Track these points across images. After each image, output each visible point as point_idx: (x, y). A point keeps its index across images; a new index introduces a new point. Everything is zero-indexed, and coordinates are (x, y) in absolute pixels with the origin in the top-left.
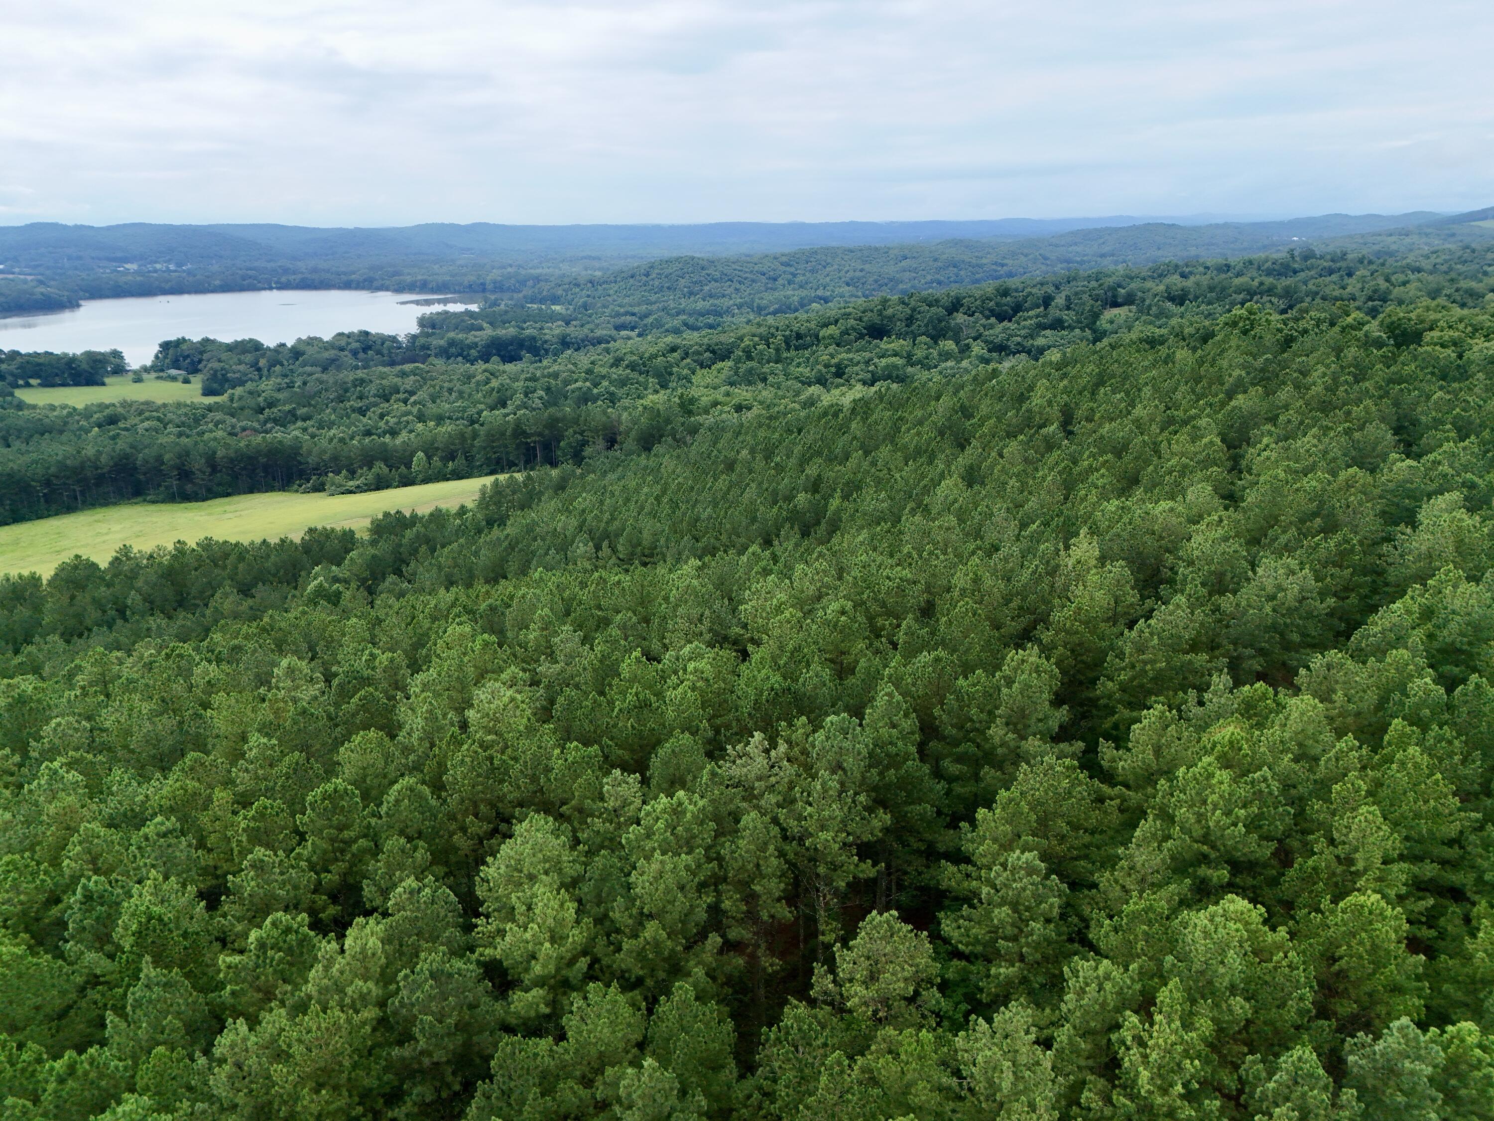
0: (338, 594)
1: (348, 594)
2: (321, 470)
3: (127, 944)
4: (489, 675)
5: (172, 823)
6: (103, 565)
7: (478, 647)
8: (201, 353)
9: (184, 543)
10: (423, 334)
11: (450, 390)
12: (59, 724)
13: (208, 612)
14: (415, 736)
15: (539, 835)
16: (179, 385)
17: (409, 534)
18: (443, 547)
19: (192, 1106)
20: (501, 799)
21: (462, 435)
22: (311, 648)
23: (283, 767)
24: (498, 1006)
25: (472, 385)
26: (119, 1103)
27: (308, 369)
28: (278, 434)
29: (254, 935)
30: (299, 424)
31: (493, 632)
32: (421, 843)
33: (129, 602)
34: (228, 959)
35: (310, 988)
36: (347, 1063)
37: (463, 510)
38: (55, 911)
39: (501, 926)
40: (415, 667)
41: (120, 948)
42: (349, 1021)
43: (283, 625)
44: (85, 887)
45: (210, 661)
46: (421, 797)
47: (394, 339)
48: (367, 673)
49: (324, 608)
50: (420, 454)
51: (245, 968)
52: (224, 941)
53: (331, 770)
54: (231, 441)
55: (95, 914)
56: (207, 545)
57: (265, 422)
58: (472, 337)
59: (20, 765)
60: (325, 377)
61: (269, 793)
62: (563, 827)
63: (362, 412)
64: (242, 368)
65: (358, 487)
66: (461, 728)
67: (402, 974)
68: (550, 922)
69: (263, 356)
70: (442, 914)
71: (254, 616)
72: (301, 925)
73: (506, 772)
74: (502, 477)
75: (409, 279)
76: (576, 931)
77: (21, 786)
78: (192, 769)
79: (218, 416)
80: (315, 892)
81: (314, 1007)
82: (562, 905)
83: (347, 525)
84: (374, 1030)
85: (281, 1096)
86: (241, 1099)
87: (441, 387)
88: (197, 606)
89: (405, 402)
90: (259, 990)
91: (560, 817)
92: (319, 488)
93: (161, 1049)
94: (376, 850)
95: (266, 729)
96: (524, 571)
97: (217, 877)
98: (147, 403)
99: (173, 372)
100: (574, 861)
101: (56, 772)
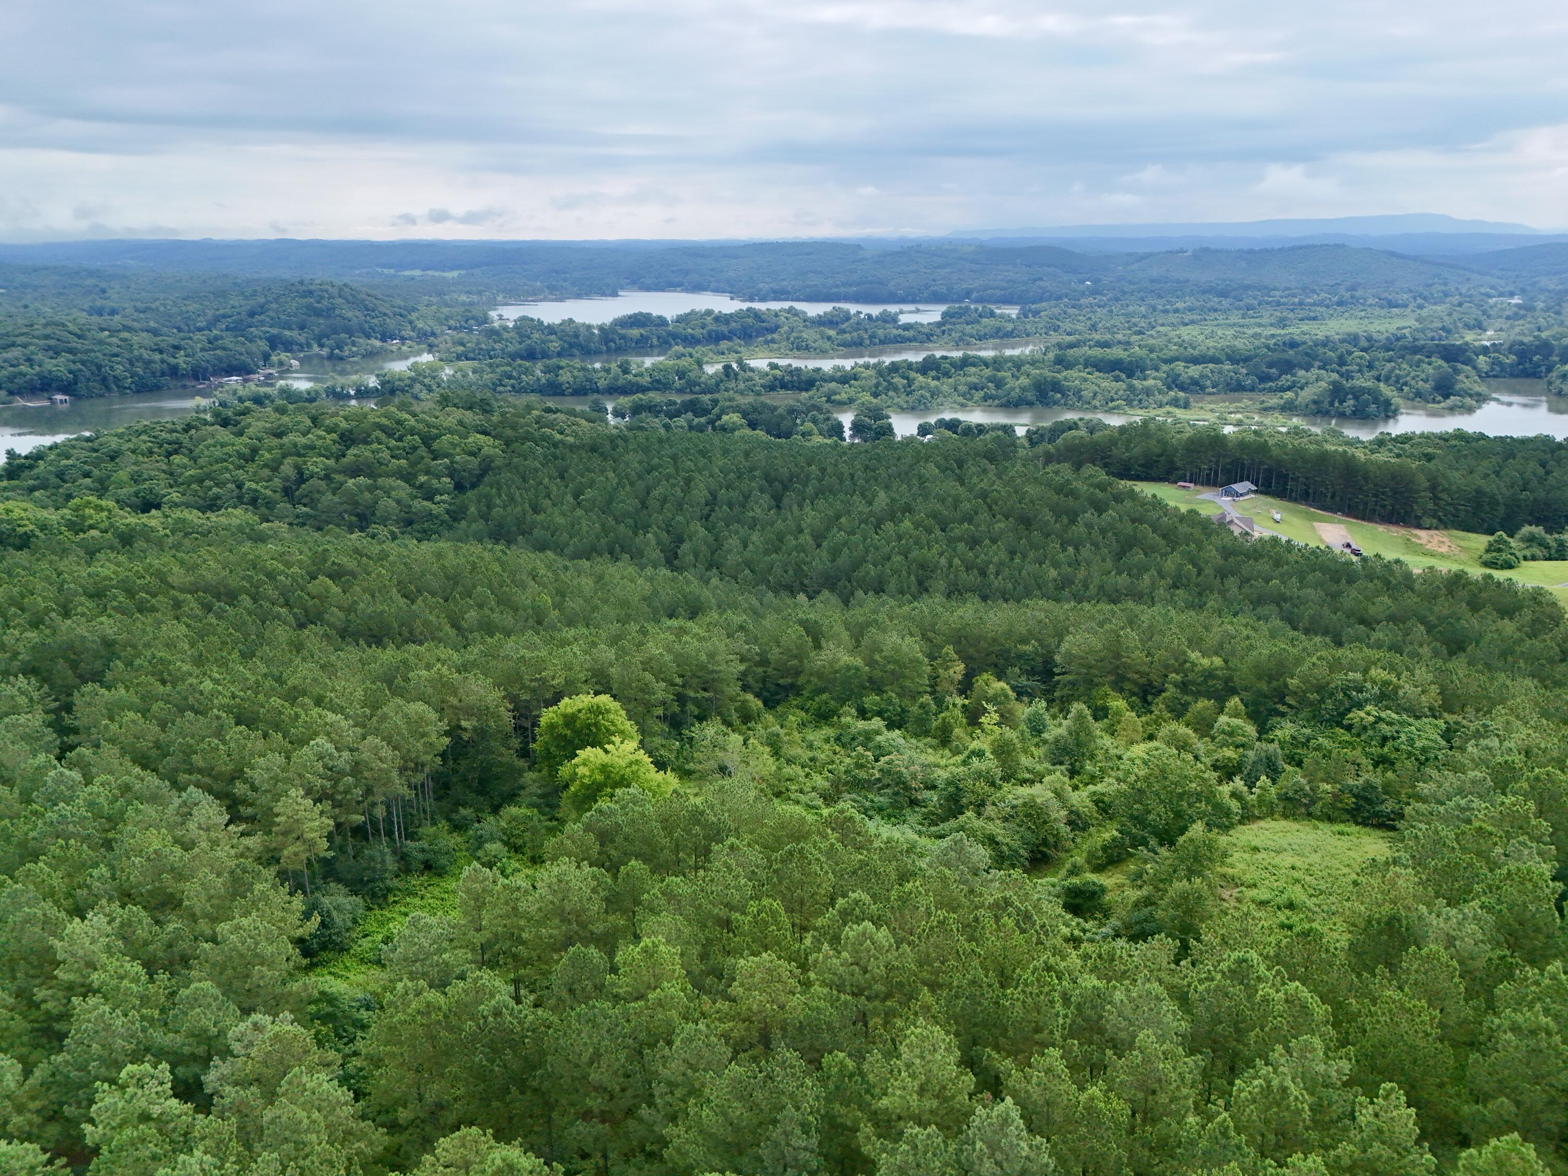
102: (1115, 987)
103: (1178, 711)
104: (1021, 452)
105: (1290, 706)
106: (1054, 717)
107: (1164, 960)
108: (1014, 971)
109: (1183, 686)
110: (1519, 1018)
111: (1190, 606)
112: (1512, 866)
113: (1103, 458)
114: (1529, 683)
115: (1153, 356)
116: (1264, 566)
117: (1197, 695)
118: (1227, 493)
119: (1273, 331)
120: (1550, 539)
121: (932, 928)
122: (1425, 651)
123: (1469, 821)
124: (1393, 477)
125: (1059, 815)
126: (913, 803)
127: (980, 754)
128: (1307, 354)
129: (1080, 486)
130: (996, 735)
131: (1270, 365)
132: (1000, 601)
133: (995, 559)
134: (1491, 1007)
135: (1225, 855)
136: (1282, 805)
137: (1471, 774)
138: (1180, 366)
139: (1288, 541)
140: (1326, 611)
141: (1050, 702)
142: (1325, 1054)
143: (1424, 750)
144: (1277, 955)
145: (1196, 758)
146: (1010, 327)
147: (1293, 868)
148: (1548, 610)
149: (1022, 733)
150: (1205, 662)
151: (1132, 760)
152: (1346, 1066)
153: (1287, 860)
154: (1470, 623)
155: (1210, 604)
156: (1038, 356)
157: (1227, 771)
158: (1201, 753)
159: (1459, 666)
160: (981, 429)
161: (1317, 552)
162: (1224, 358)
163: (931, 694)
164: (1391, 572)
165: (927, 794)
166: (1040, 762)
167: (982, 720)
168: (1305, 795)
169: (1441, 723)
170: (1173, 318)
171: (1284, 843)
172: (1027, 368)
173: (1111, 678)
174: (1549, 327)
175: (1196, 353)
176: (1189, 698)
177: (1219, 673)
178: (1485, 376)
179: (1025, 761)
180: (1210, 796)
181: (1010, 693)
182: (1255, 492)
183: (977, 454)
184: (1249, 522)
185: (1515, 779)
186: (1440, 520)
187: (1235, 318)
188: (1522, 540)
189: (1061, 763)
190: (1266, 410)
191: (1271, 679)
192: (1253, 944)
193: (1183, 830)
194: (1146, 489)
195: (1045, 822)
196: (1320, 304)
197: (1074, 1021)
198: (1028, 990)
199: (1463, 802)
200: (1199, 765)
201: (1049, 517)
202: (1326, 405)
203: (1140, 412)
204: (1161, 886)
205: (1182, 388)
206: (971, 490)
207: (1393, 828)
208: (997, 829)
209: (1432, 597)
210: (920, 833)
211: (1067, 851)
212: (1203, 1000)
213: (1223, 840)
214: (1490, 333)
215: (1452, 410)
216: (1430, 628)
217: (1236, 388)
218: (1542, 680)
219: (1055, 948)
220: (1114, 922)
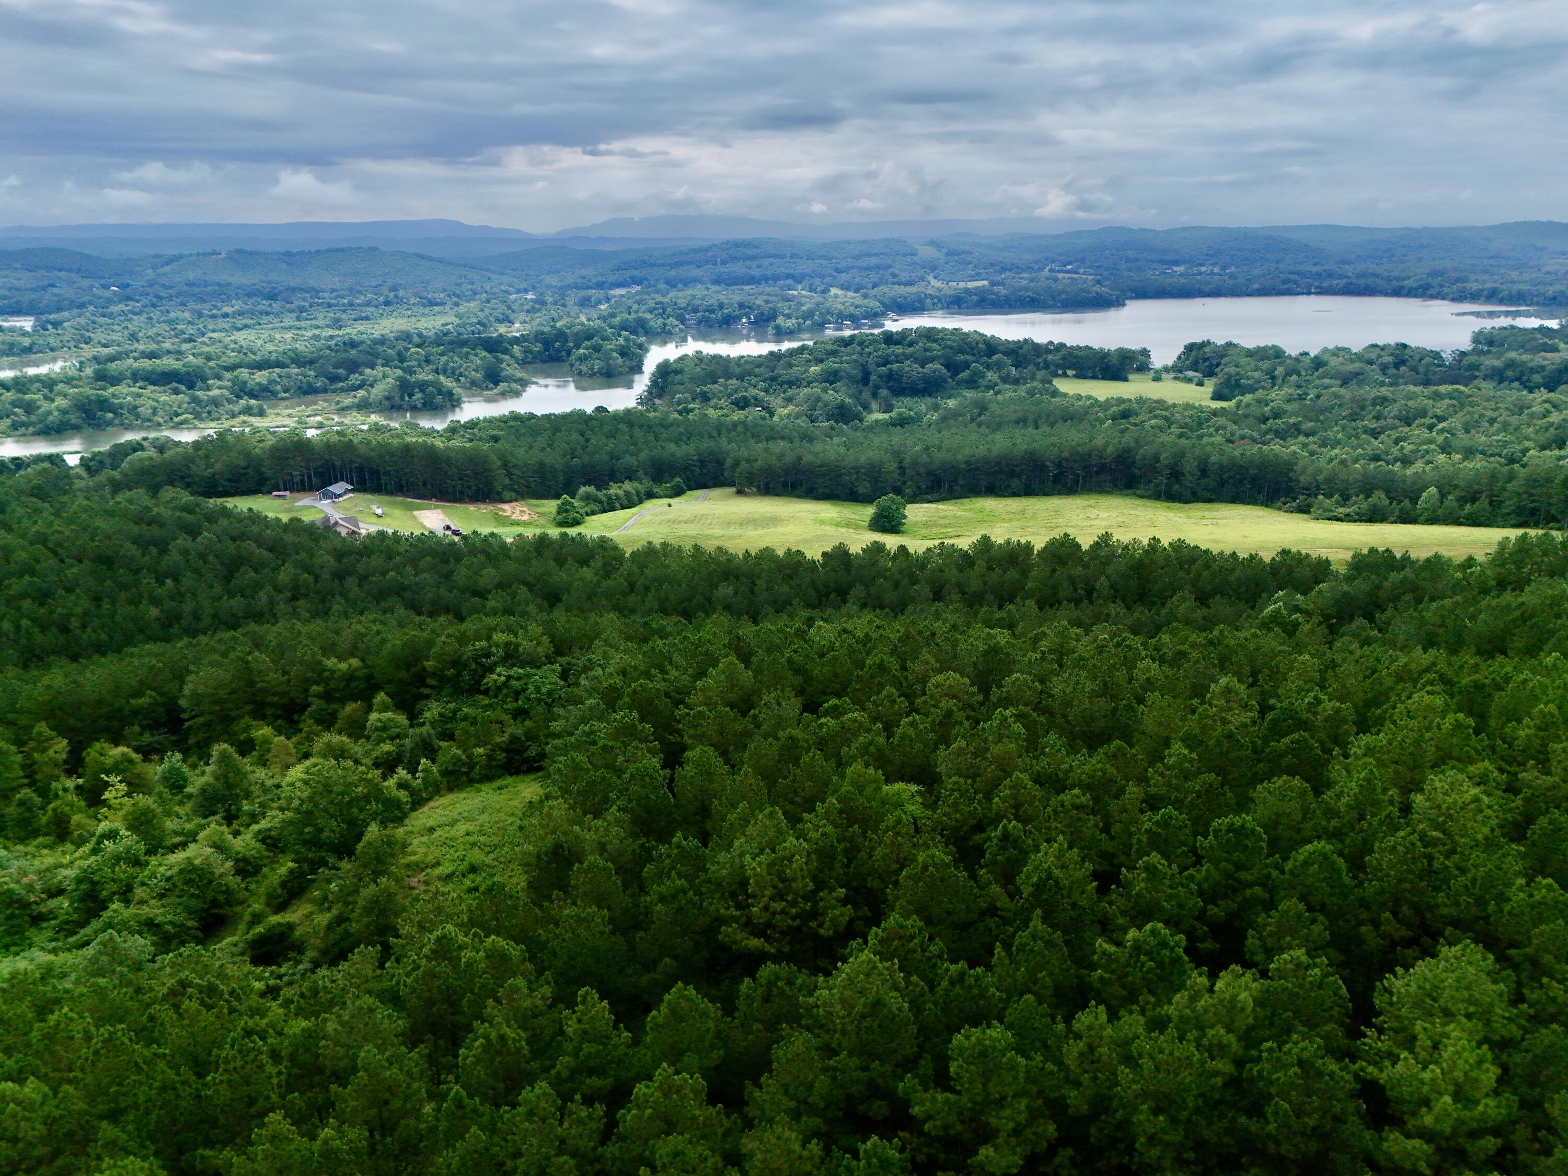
0: (1296, 625)
1: (1306, 628)
2: (1312, 490)
3: (1026, 891)
4: (1452, 763)
5: (1085, 799)
6: (1085, 547)
7: (1447, 724)
8: (1222, 357)
9: (1159, 541)
10: (1476, 352)
11: (1492, 421)
12: (1018, 679)
13: (1163, 612)
14: (1345, 800)
15: (1471, 969)
16: (1192, 387)
17: (1395, 577)
18: (1432, 599)
19: (1044, 1062)
20: (1432, 908)
21: (1493, 477)
22: (1254, 674)
23: (1196, 785)
24: (1368, 1134)
25: (1524, 417)
26: (989, 1027)
27: (1327, 381)
28: (1276, 447)
29: (1132, 934)
30: (1302, 438)
31: (1470, 713)
32: (1321, 918)
33: (1098, 585)
34: (1105, 946)
35: (1171, 1010)
36: (1190, 1102)
37: (1470, 562)
38: (978, 838)
39: (1396, 1051)
40: (1363, 727)
41: (1019, 892)
42: (1202, 1063)
43: (1231, 642)
44: (1005, 827)
45: (1153, 660)
46: (1336, 870)
47: (1436, 355)
48: (1305, 716)
49: (1277, 636)
50: (1433, 490)
51: (1116, 961)
52: (1106, 927)
53: (1243, 804)
54: (1228, 448)
55: (1007, 855)
56: (1179, 546)
57: (1266, 433)
58: (1540, 359)
59: (982, 704)
60: (1342, 391)
61: (1178, 804)
62: (1505, 973)
63: (1375, 434)
64: (1257, 374)
65: (1348, 515)
66: (1401, 810)
67: (1268, 1044)
68: (1458, 1074)
69: (1281, 364)
70: (1328, 1003)
71: (1206, 625)
72: (1177, 944)
73: (1446, 881)
74: (1533, 532)
75: (1475, 287)
76: (1491, 1102)
77: (978, 722)
78: (1114, 756)
79: (1221, 421)
80: (1197, 918)
81: (1171, 1031)
82: (1480, 1062)
83: (1324, 554)
84: (1225, 1085)
85: (1121, 1098)
86: (1085, 1078)
87: (1482, 416)
88: (1154, 603)
89: (1431, 428)
90: (1124, 987)
91: (1502, 958)
92: (1304, 510)
93: (1030, 997)
94: (1270, 905)
95: (1190, 741)
96: (1532, 651)
97: (1112, 865)
98: (1159, 402)
99: (1190, 374)
100: (1509, 1019)
101: (1006, 719)
102: (325, 1020)
103: (327, 722)
104: (79, 484)
105: (432, 687)
106: (194, 767)
107: (369, 970)
108: (209, 1054)
109: (327, 696)
110: (663, 889)
111: (315, 615)
112: (632, 768)
113: (182, 478)
114: (613, 616)
115: (212, 364)
116: (377, 561)
117: (343, 700)
118: (327, 496)
119: (331, 332)
120: (601, 495)
121: (96, 1052)
122: (531, 608)
123: (594, 743)
124: (471, 460)
125: (224, 867)
126: (37, 920)
127: (112, 835)
128: (369, 353)
129: (164, 512)
130: (128, 808)
131: (337, 366)
132: (96, 657)
133: (78, 610)
134: (643, 890)
135: (405, 845)
136: (445, 781)
137: (588, 702)
138: (244, 373)
139: (395, 533)
140: (443, 591)
141: (186, 753)
142: (529, 988)
143: (550, 693)
144: (470, 920)
145: (357, 762)
146: (26, 342)
147: (468, 834)
148: (612, 553)
149: (160, 795)
150: (343, 666)
151: (292, 785)
152: (547, 991)
153: (462, 828)
154: (560, 576)
155: (335, 607)
156: (72, 373)
157: (388, 766)
158: (360, 756)
159: (560, 616)
160: (18, 463)
161: (421, 539)
162: (288, 362)
163: (30, 785)
164: (490, 546)
165: (53, 903)
166: (189, 820)
167: (107, 795)
168: (464, 764)
169: (557, 667)
170: (222, 323)
171: (455, 814)
172: (61, 386)
173: (250, 707)
174: (560, 318)
175: (258, 358)
176: (334, 706)
177: (359, 674)
178: (523, 363)
179: (170, 824)
180: (376, 794)
181: (134, 755)
182: (352, 491)
183: (21, 492)
184: (354, 521)
185: (620, 697)
186: (517, 492)
187: (289, 321)
188: (582, 499)
189: (214, 813)
190: (343, 410)
191: (408, 666)
192: (447, 920)
193: (359, 837)
194: (241, 504)
195: (210, 882)
196: (368, 304)
197: (289, 1075)
198: (231, 1067)
199: (587, 728)
200: (361, 768)
201: (132, 550)
202: (397, 399)
203: (213, 424)
204: (350, 899)
205: (252, 395)
206: (23, 536)
207: (540, 769)
208: (155, 911)
209: (526, 560)
210: (54, 951)
211: (241, 903)
212: (414, 991)
213: (401, 831)
214: (517, 325)
215: (503, 395)
216: (530, 587)
217: (307, 391)
218: (621, 612)
219: (251, 1009)
220: (310, 954)
